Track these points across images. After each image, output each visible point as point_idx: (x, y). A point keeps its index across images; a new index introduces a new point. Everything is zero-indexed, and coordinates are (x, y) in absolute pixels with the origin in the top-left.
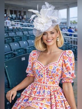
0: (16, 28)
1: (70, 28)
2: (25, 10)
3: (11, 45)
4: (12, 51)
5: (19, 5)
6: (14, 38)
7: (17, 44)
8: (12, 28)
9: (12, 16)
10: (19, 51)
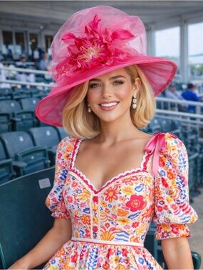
0: (24, 86)
1: (190, 86)
2: (49, 33)
3: (6, 141)
4: (8, 157)
5: (30, 17)
6: (17, 119)
7: (24, 138)
8: (8, 86)
9: (10, 51)
10: (33, 158)
